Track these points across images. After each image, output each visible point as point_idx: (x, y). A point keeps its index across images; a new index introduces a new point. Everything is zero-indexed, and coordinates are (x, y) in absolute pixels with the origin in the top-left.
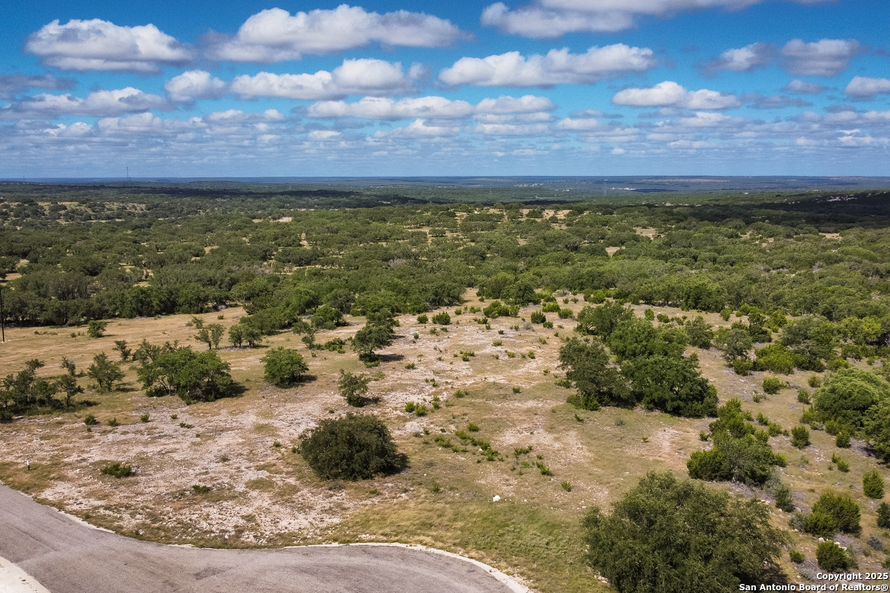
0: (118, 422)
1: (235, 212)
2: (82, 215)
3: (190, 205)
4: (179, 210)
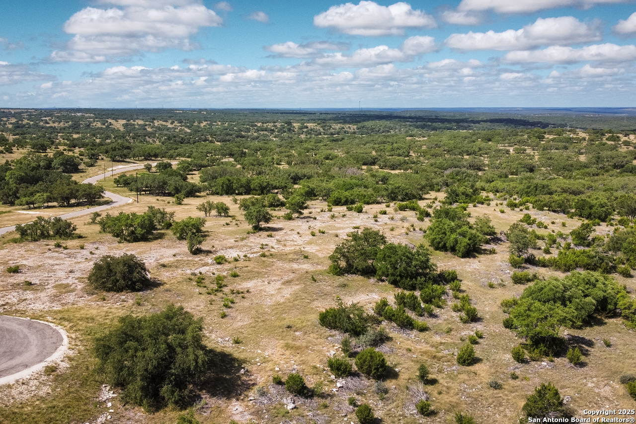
2: (316, 132)
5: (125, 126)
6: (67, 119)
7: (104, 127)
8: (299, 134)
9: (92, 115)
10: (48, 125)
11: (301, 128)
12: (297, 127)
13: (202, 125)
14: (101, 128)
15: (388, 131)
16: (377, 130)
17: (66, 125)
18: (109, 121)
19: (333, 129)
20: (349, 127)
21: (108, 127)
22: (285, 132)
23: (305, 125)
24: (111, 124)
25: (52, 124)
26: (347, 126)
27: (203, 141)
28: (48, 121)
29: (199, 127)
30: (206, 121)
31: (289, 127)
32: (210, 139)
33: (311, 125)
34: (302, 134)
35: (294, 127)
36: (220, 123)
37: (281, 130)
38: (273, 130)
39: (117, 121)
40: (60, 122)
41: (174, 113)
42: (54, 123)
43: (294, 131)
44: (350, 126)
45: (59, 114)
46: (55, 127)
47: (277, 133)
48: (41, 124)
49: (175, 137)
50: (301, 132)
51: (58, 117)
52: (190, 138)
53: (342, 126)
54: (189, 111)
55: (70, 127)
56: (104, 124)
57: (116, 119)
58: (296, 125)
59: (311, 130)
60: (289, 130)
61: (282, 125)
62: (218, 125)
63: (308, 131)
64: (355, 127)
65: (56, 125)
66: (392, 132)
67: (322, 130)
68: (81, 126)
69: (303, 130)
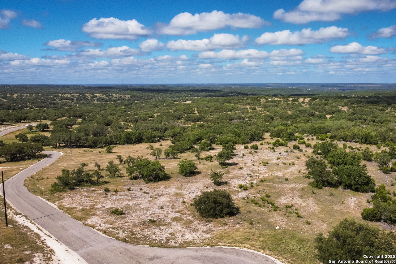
0: (118, 190)
1: (167, 98)
3: (148, 96)
4: (144, 98)
8: (92, 101)
11: (92, 97)
12: (89, 97)
19: (115, 97)
20: (125, 96)
22: (82, 100)
23: (95, 95)
31: (83, 97)
32: (30, 106)
33: (98, 95)
34: (94, 101)
35: (87, 96)
37: (79, 99)
43: (88, 99)
47: (76, 101)
53: (120, 95)
58: (89, 95)
59: (100, 98)
61: (78, 96)
63: (98, 99)
67: (107, 98)
69: (95, 98)
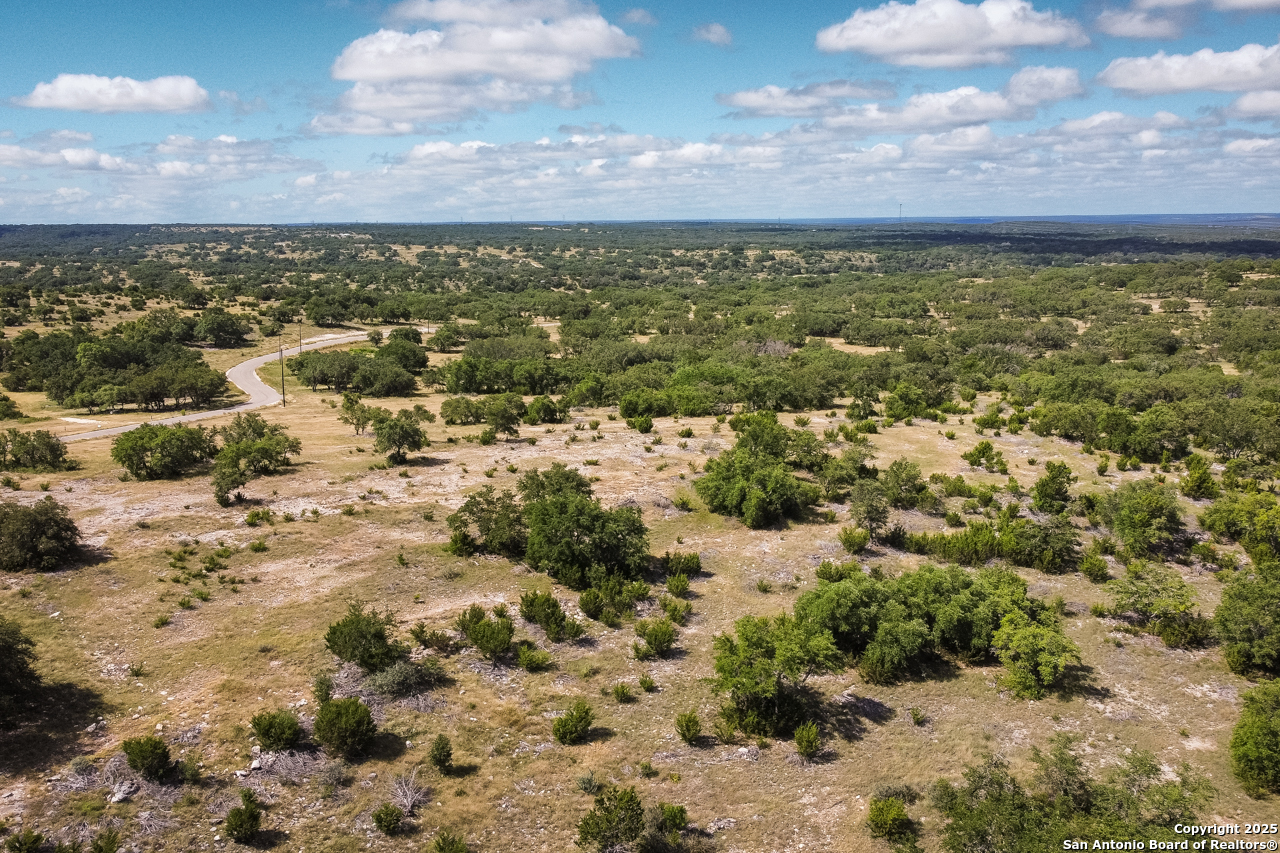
5: (422, 257)
6: (318, 243)
7: (383, 259)
8: (755, 272)
9: (368, 236)
10: (281, 256)
11: (759, 260)
12: (752, 258)
13: (567, 254)
14: (377, 262)
15: (944, 266)
16: (920, 262)
17: (315, 256)
18: (394, 247)
19: (827, 261)
20: (862, 258)
21: (389, 259)
22: (727, 268)
23: (771, 253)
24: (396, 254)
25: (289, 255)
26: (858, 254)
27: (555, 287)
28: (285, 248)
29: (561, 258)
30: (578, 246)
31: (734, 257)
32: (569, 282)
33: (781, 254)
34: (762, 271)
35: (746, 257)
36: (602, 251)
37: (720, 265)
38: (703, 265)
39: (409, 249)
40: (303, 251)
41: (527, 231)
42: (293, 252)
43: (745, 266)
44: (864, 255)
45: (309, 236)
46: (293, 259)
47: (710, 270)
48: (271, 253)
49: (499, 278)
50: (759, 267)
51: (304, 241)
52: (530, 281)
53: (847, 254)
54: (559, 226)
55: (321, 259)
56: (383, 254)
57: (407, 244)
58: (751, 254)
59: (781, 263)
60: (736, 264)
61: (722, 254)
62: (598, 254)
63: (773, 266)
64: (873, 257)
65: (296, 256)
66: (952, 267)
67: (803, 263)
68: (341, 258)
69: (765, 263)
